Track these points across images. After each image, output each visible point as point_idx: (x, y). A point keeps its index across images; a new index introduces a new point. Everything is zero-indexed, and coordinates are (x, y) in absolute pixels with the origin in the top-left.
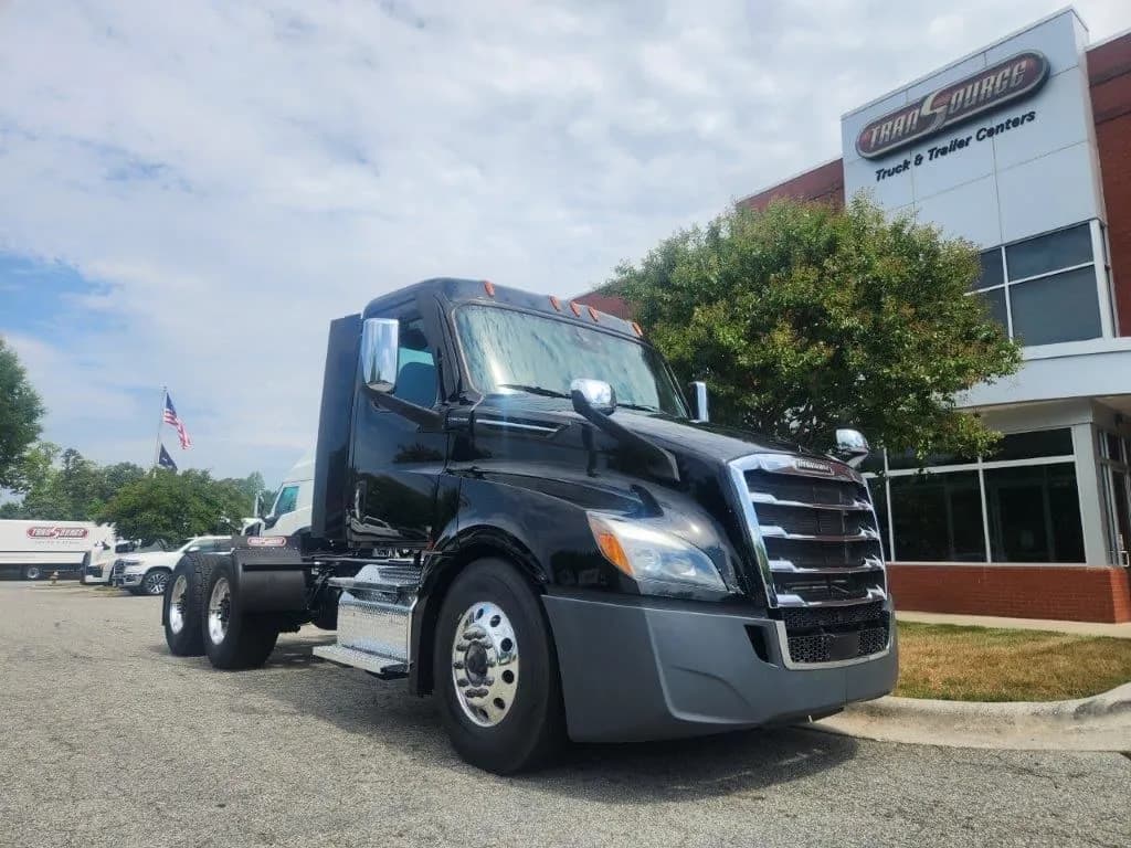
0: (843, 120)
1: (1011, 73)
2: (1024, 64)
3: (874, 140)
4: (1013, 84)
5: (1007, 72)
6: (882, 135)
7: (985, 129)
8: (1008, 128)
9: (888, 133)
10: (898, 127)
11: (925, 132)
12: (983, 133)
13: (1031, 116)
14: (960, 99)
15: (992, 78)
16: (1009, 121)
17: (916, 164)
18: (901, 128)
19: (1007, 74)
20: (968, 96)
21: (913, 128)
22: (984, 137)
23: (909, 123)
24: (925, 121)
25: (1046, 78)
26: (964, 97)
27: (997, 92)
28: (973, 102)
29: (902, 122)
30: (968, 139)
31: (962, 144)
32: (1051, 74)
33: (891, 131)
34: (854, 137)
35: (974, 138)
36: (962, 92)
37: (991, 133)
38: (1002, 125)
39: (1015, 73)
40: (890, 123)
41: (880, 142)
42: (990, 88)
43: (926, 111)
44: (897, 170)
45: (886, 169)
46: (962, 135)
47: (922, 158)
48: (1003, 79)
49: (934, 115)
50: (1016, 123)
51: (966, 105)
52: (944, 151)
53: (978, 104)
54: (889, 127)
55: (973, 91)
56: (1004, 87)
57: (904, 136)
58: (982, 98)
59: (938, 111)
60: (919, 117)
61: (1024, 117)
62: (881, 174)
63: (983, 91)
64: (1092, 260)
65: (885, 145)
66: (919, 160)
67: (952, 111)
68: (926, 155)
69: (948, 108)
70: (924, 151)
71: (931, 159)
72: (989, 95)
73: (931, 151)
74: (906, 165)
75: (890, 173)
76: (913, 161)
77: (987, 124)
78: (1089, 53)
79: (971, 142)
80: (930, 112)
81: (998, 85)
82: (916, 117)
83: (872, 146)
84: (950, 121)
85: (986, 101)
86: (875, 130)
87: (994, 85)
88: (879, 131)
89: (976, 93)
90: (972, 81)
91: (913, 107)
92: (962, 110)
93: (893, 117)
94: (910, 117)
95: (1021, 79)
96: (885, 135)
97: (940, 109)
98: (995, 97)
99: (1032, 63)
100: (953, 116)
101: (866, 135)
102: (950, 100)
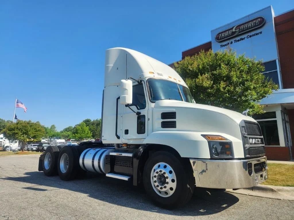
0: (212, 31)
1: (256, 21)
2: (259, 20)
3: (220, 37)
4: (256, 25)
5: (255, 21)
6: (222, 36)
7: (249, 36)
8: (255, 35)
9: (224, 36)
10: (226, 34)
11: (234, 36)
13: (261, 33)
14: (243, 28)
15: (251, 23)
16: (255, 34)
17: (231, 44)
18: (227, 34)
19: (255, 22)
20: (245, 27)
21: (231, 34)
22: (249, 37)
23: (229, 33)
24: (233, 33)
26: (244, 27)
27: (252, 26)
28: (246, 28)
29: (227, 33)
30: (245, 38)
31: (242, 39)
32: (266, 22)
33: (225, 35)
34: (215, 36)
35: (246, 38)
36: (243, 26)
37: (250, 36)
38: (253, 35)
39: (257, 22)
40: (224, 33)
41: (222, 38)
42: (250, 25)
43: (234, 30)
44: (226, 45)
45: (223, 45)
46: (242, 37)
47: (232, 42)
48: (254, 23)
49: (236, 31)
50: (257, 34)
51: (244, 29)
52: (238, 41)
53: (247, 29)
54: (224, 34)
55: (246, 26)
56: (254, 25)
57: (228, 36)
58: (248, 28)
59: (237, 30)
60: (232, 32)
61: (259, 33)
62: (222, 46)
63: (249, 26)
64: (277, 69)
65: (223, 39)
66: (232, 43)
67: (240, 31)
68: (234, 42)
69: (239, 30)
70: (233, 40)
71: (235, 42)
72: (250, 27)
73: (235, 41)
74: (228, 43)
75: (224, 46)
76: (230, 42)
77: (250, 34)
78: (274, 18)
79: (245, 39)
80: (235, 31)
81: (253, 25)
82: (231, 32)
83: (219, 39)
84: (240, 33)
85: (249, 28)
86: (220, 35)
87: (251, 25)
88: (221, 35)
89: (247, 26)
90: (246, 23)
91: (230, 29)
92: (243, 31)
93: (225, 32)
94: (230, 32)
95: (258, 24)
96: (223, 36)
97: (238, 30)
98: (252, 28)
99: (261, 19)
100: (241, 32)
101: (218, 36)
102: (240, 28)
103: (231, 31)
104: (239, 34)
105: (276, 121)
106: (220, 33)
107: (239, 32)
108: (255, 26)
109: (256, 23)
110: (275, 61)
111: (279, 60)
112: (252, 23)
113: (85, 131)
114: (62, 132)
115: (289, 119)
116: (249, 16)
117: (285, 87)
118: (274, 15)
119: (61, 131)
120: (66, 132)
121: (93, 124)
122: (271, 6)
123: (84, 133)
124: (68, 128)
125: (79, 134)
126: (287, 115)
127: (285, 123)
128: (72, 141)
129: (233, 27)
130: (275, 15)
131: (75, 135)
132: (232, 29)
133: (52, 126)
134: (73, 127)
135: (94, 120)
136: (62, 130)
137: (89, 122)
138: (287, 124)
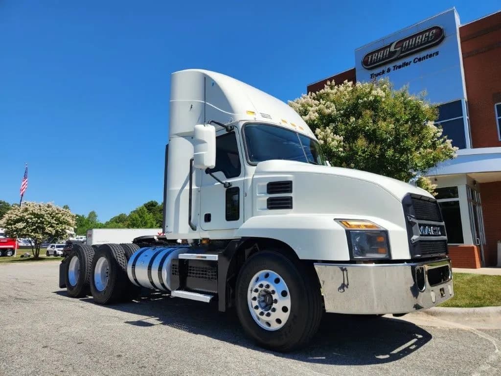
1: (429, 34)
2: (434, 31)
3: (369, 60)
4: (430, 39)
5: (427, 34)
6: (373, 59)
7: (417, 58)
8: (427, 58)
9: (376, 58)
11: (392, 58)
12: (416, 60)
13: (437, 53)
15: (421, 36)
16: (427, 55)
17: (387, 72)
18: (381, 56)
20: (410, 44)
21: (387, 56)
23: (385, 54)
24: (392, 54)
25: (444, 38)
27: (423, 42)
28: (413, 46)
29: (382, 54)
30: (410, 62)
31: (407, 64)
32: (446, 36)
33: (377, 57)
34: (361, 59)
36: (408, 41)
37: (420, 60)
38: (425, 57)
39: (431, 35)
40: (377, 54)
41: (372, 62)
43: (392, 49)
44: (379, 74)
45: (375, 73)
46: (407, 60)
48: (426, 37)
49: (396, 51)
50: (431, 56)
51: (410, 47)
52: (400, 67)
53: (415, 47)
55: (412, 42)
56: (426, 41)
57: (383, 59)
58: (416, 45)
59: (398, 49)
60: (389, 52)
61: (434, 54)
62: (373, 76)
63: (417, 42)
65: (374, 63)
66: (389, 70)
67: (403, 50)
68: (392, 69)
69: (402, 49)
70: (391, 66)
71: (394, 70)
72: (420, 44)
73: (394, 67)
74: (383, 72)
75: (376, 75)
76: (387, 70)
77: (418, 56)
78: (460, 28)
79: (411, 64)
80: (394, 50)
81: (423, 39)
83: (369, 63)
84: (403, 54)
85: (419, 46)
87: (421, 40)
88: (372, 57)
90: (412, 37)
91: (386, 47)
92: (408, 50)
93: (377, 51)
94: (386, 51)
97: (400, 48)
98: (422, 45)
99: (438, 30)
100: (404, 52)
101: (367, 59)
102: (403, 45)
103: (388, 49)
104: (401, 55)
106: (369, 54)
107: (402, 52)
108: (428, 42)
109: (428, 37)
110: (459, 102)
111: (466, 102)
118: (459, 24)
124: (119, 217)
129: (392, 43)
132: (390, 46)
133: (90, 213)
137: (154, 206)
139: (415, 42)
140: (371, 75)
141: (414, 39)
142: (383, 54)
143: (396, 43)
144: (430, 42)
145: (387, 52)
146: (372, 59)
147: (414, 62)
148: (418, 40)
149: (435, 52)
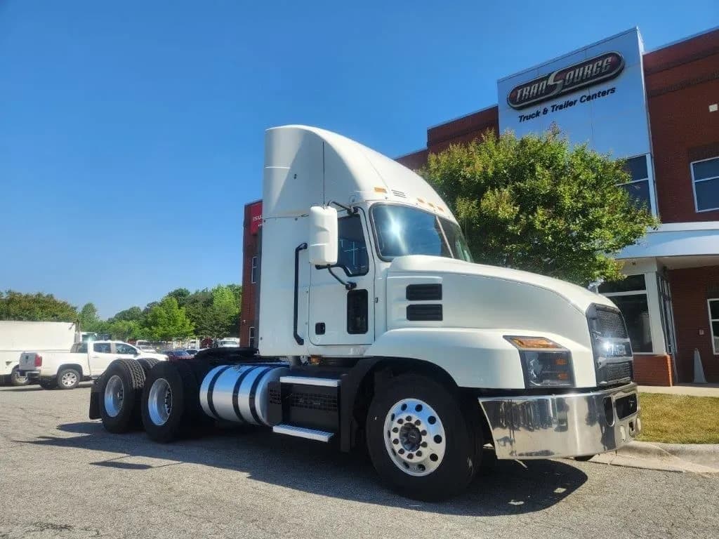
0: (499, 82)
1: (602, 64)
2: (610, 59)
3: (518, 97)
4: (603, 71)
5: (600, 62)
6: (523, 95)
7: (585, 96)
8: (599, 96)
9: (527, 93)
10: (534, 89)
11: (551, 95)
12: (584, 98)
13: (613, 90)
14: (571, 77)
15: (591, 66)
16: (600, 92)
17: (544, 114)
18: (535, 91)
19: (600, 64)
20: (576, 75)
21: (543, 92)
22: (585, 101)
23: (540, 89)
24: (550, 88)
25: (623, 69)
26: (574, 76)
27: (593, 74)
28: (579, 79)
29: (536, 88)
30: (576, 101)
31: (571, 104)
32: (626, 66)
33: (529, 92)
34: (507, 94)
35: (579, 100)
36: (572, 72)
37: (589, 98)
38: (596, 95)
39: (605, 64)
40: (528, 88)
41: (523, 99)
42: (589, 72)
43: (551, 82)
44: (532, 116)
45: (525, 115)
46: (571, 98)
48: (597, 67)
49: (556, 85)
50: (604, 93)
51: (575, 81)
52: (561, 107)
53: (582, 81)
55: (579, 72)
56: (598, 72)
57: (537, 96)
58: (584, 78)
59: (558, 82)
60: (547, 86)
61: (608, 91)
62: (522, 118)
63: (585, 74)
64: (647, 177)
65: (525, 101)
66: (545, 111)
67: (566, 84)
68: (550, 109)
69: (564, 81)
70: (548, 105)
71: (553, 111)
72: (589, 76)
73: (553, 107)
74: (538, 114)
75: (528, 118)
76: (542, 111)
77: (587, 93)
78: (644, 56)
79: (577, 103)
80: (553, 83)
81: (594, 70)
82: (545, 85)
83: (518, 101)
84: (566, 90)
85: (588, 79)
86: (519, 91)
87: (592, 70)
88: (522, 92)
89: (581, 74)
90: (579, 66)
91: (542, 79)
92: (573, 84)
93: (529, 84)
94: (541, 85)
95: (608, 68)
96: (525, 95)
97: (561, 81)
98: (592, 78)
99: (615, 59)
100: (567, 87)
101: (514, 94)
102: (565, 77)
103: (545, 82)
104: (563, 91)
105: (646, 295)
106: (518, 88)
107: (564, 87)
108: (601, 74)
109: (601, 67)
110: (643, 158)
111: (651, 158)
112: (593, 68)
113: (175, 321)
114: (111, 321)
115: (671, 292)
116: (585, 49)
117: (665, 219)
118: (642, 50)
119: (109, 319)
120: (124, 321)
121: (194, 301)
122: (637, 28)
123: (174, 325)
124: (129, 312)
125: (161, 328)
126: (667, 283)
127: (664, 301)
128: (140, 344)
129: (550, 75)
130: (645, 50)
131: (151, 329)
132: (547, 78)
134: (142, 309)
135: (197, 293)
136: (113, 316)
137: (185, 296)
138: (667, 303)
139: (583, 72)
140: (521, 117)
141: (582, 69)
142: (538, 87)
143: (555, 74)
144: (604, 74)
145: (543, 85)
146: (521, 95)
147: (581, 101)
148: (588, 70)
149: (611, 88)
